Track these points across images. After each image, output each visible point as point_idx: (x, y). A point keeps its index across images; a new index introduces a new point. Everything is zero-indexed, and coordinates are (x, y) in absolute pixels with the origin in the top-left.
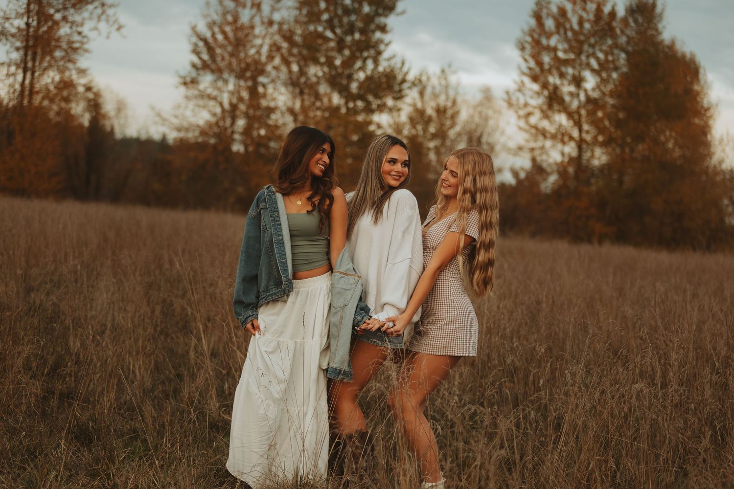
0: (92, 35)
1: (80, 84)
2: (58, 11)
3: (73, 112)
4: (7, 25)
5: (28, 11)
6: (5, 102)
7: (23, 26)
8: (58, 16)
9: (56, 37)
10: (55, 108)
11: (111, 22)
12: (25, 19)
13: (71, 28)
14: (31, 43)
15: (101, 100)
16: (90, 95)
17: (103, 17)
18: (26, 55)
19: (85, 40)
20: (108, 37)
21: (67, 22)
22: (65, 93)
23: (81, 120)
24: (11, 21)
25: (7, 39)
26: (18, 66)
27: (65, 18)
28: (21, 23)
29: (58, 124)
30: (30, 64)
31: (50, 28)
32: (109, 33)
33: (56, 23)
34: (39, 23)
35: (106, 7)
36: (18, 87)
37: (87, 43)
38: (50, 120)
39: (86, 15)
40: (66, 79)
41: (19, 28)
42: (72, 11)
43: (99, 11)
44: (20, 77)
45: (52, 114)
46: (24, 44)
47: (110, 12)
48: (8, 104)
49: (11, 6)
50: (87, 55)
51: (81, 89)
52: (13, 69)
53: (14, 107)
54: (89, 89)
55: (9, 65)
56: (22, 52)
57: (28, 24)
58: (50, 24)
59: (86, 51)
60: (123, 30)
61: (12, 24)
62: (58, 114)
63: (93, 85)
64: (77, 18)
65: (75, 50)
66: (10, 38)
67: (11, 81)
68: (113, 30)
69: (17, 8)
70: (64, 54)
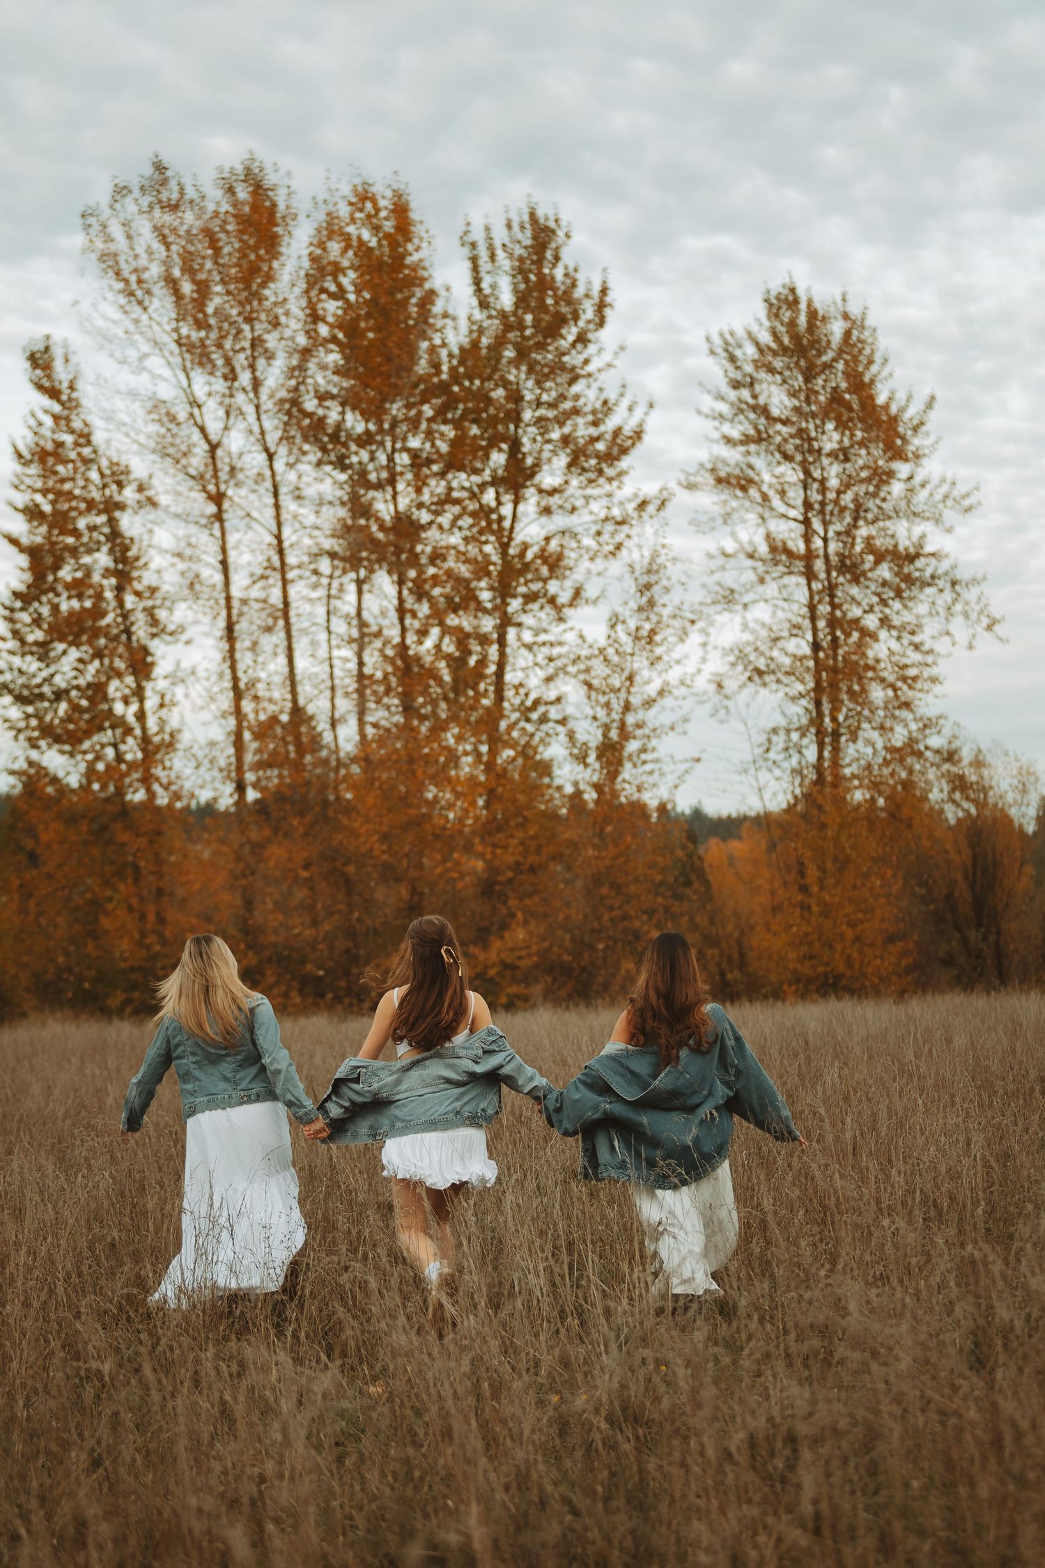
0: (942, 646)
2: (871, 610)
4: (775, 653)
5: (812, 618)
7: (807, 650)
8: (871, 622)
9: (869, 662)
11: (974, 616)
12: (809, 637)
13: (899, 638)
16: (952, 768)
17: (958, 607)
18: (818, 704)
19: (930, 659)
20: (971, 647)
21: (891, 627)
24: (780, 644)
25: (778, 681)
26: (803, 732)
27: (885, 621)
28: (802, 646)
30: (828, 723)
31: (860, 645)
32: (973, 637)
33: (865, 633)
34: (835, 642)
35: (958, 588)
36: (810, 771)
37: (935, 663)
39: (922, 609)
41: (798, 657)
42: (897, 605)
43: (948, 596)
44: (811, 754)
46: (811, 685)
47: (971, 595)
49: (780, 614)
50: (937, 689)
52: (795, 736)
54: (947, 755)
55: (788, 731)
56: (808, 703)
57: (816, 646)
58: (856, 636)
59: (934, 680)
60: (997, 628)
61: (782, 649)
63: (956, 746)
64: (907, 617)
65: (911, 681)
66: (783, 678)
67: (794, 761)
68: (979, 630)
69: (790, 616)
70: (890, 693)
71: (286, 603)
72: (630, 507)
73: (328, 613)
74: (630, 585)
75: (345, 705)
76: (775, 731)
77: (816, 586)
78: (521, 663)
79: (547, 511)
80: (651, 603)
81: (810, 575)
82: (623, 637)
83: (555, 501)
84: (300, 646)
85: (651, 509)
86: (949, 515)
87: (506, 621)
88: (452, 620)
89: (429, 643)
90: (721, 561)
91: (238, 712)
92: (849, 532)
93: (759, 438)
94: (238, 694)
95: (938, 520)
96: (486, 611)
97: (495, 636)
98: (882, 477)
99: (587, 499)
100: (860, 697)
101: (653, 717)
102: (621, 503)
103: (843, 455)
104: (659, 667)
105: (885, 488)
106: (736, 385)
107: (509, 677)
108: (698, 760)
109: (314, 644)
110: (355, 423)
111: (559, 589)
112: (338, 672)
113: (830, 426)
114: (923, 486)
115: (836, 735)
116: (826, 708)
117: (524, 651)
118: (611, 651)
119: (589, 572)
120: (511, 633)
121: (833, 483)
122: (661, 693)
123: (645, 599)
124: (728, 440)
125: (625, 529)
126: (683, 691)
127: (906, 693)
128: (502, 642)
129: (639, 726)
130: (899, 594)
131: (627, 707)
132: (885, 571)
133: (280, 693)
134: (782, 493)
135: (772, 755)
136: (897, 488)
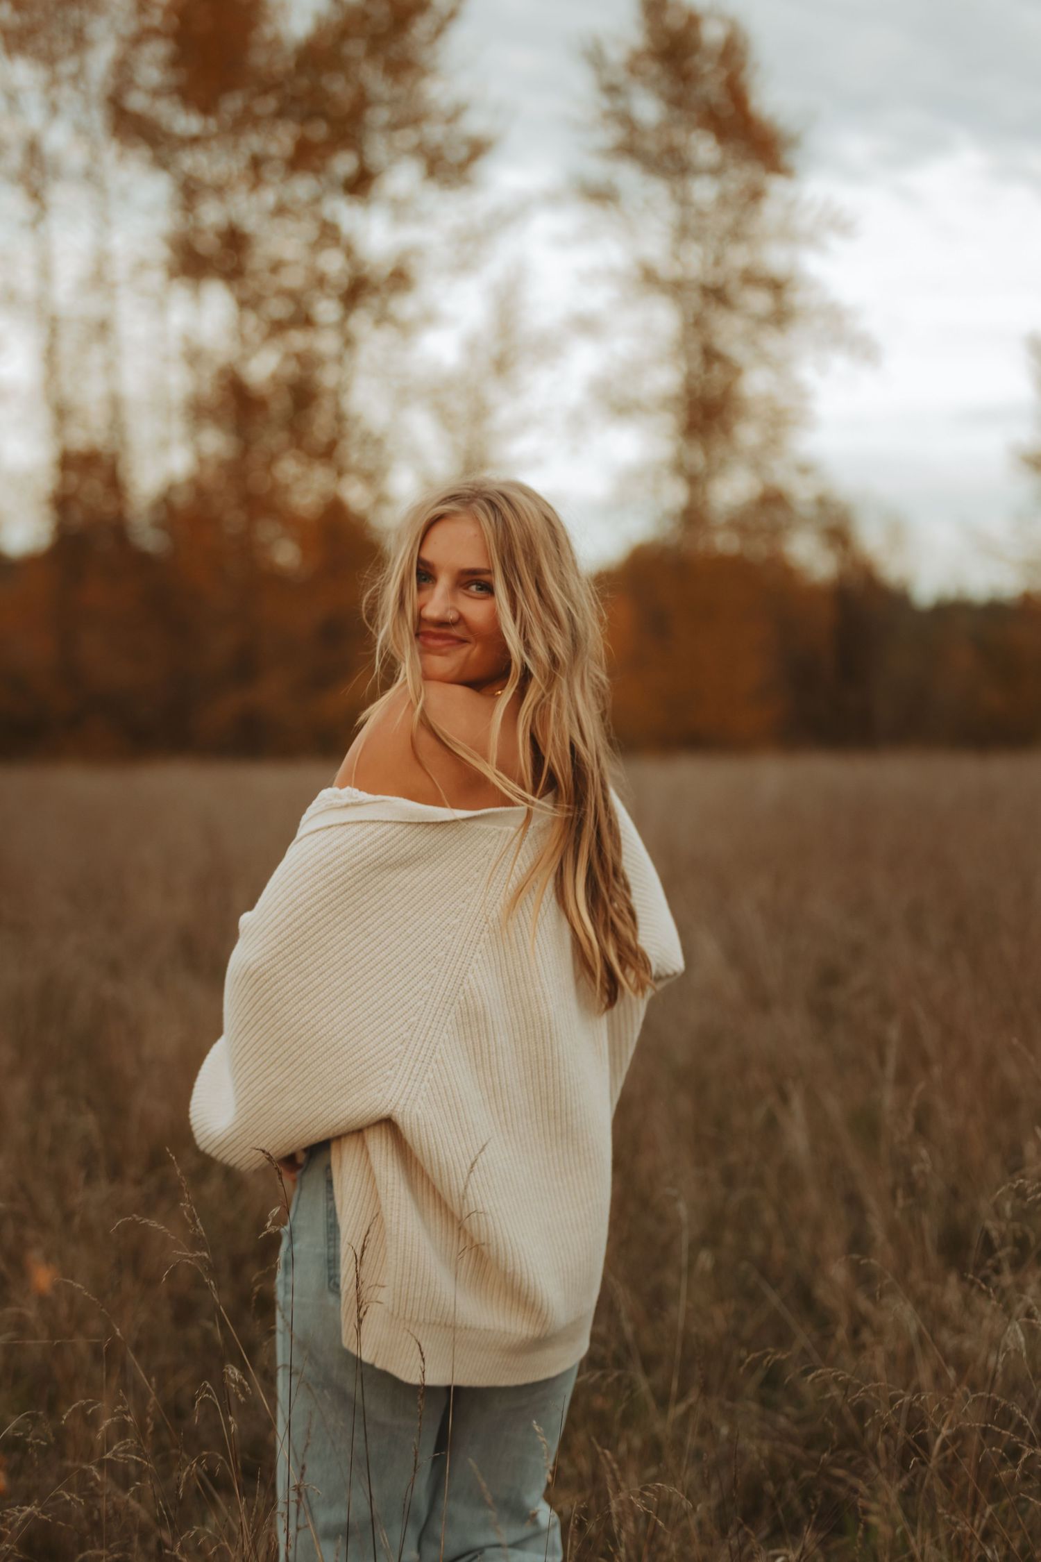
76: (632, 473)
88: (299, 341)
93: (629, 149)
94: (61, 414)
96: (326, 330)
104: (517, 391)
110: (186, 123)
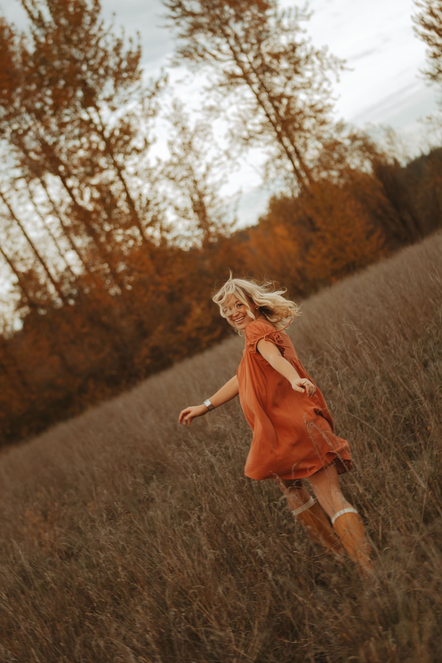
1: (343, 139)
2: (286, 86)
3: (353, 167)
4: (250, 127)
5: (260, 103)
6: (289, 195)
7: (266, 119)
8: (288, 91)
9: (297, 110)
10: (335, 173)
12: (263, 112)
14: (279, 129)
15: (370, 141)
16: (358, 143)
17: (325, 66)
18: (282, 142)
19: (325, 95)
20: (338, 81)
21: (299, 89)
22: (336, 156)
23: (364, 170)
25: (258, 139)
26: (280, 157)
27: (295, 88)
28: (261, 117)
29: (346, 186)
30: (291, 149)
31: (288, 105)
32: (338, 76)
33: (289, 98)
34: (276, 109)
36: (292, 175)
38: (336, 187)
39: (309, 73)
40: (328, 142)
41: (262, 124)
42: (296, 77)
44: (289, 166)
45: (335, 181)
46: (275, 134)
48: (293, 196)
50: (333, 109)
51: (347, 142)
52: (278, 162)
53: (301, 195)
54: (353, 138)
55: (274, 161)
56: (277, 143)
57: (268, 115)
58: (285, 101)
59: (331, 106)
61: (253, 124)
62: (341, 176)
63: (355, 132)
64: (304, 80)
65: (321, 111)
66: (260, 137)
67: (283, 173)
68: (339, 71)
69: (249, 106)
70: (313, 121)
71: (11, 211)
72: (153, 88)
73: (35, 205)
74: (169, 125)
75: (64, 243)
76: (267, 163)
77: (255, 87)
78: (135, 186)
79: (113, 109)
80: (183, 129)
81: (250, 83)
82: (177, 150)
83: (116, 101)
84: (28, 227)
85: (162, 84)
86: (302, 24)
87: (120, 169)
88: (95, 181)
89: (87, 196)
90: (207, 94)
91: (15, 271)
92: (259, 55)
93: (196, 27)
94: (10, 262)
95: (297, 29)
96: (107, 169)
97: (117, 178)
98: (263, 21)
99: (130, 94)
100: (301, 129)
101: (209, 181)
102: (147, 89)
103: (239, 18)
104: (201, 156)
105: (266, 26)
106: (173, 8)
107: (134, 195)
108: (240, 192)
109: (34, 224)
111: (137, 143)
112: (53, 230)
113: (227, 8)
114: (283, 15)
115: (297, 152)
116: (286, 141)
117: (135, 179)
118: (175, 160)
119: (148, 128)
120: (124, 174)
121: (241, 34)
122: (208, 168)
123: (179, 128)
124: (182, 36)
125: (154, 99)
126: (216, 162)
127: (321, 116)
128: (122, 179)
129: (205, 188)
130: (296, 72)
131: (195, 182)
132: (284, 64)
133: (30, 254)
134: (219, 50)
135: (272, 175)
136: (271, 22)
